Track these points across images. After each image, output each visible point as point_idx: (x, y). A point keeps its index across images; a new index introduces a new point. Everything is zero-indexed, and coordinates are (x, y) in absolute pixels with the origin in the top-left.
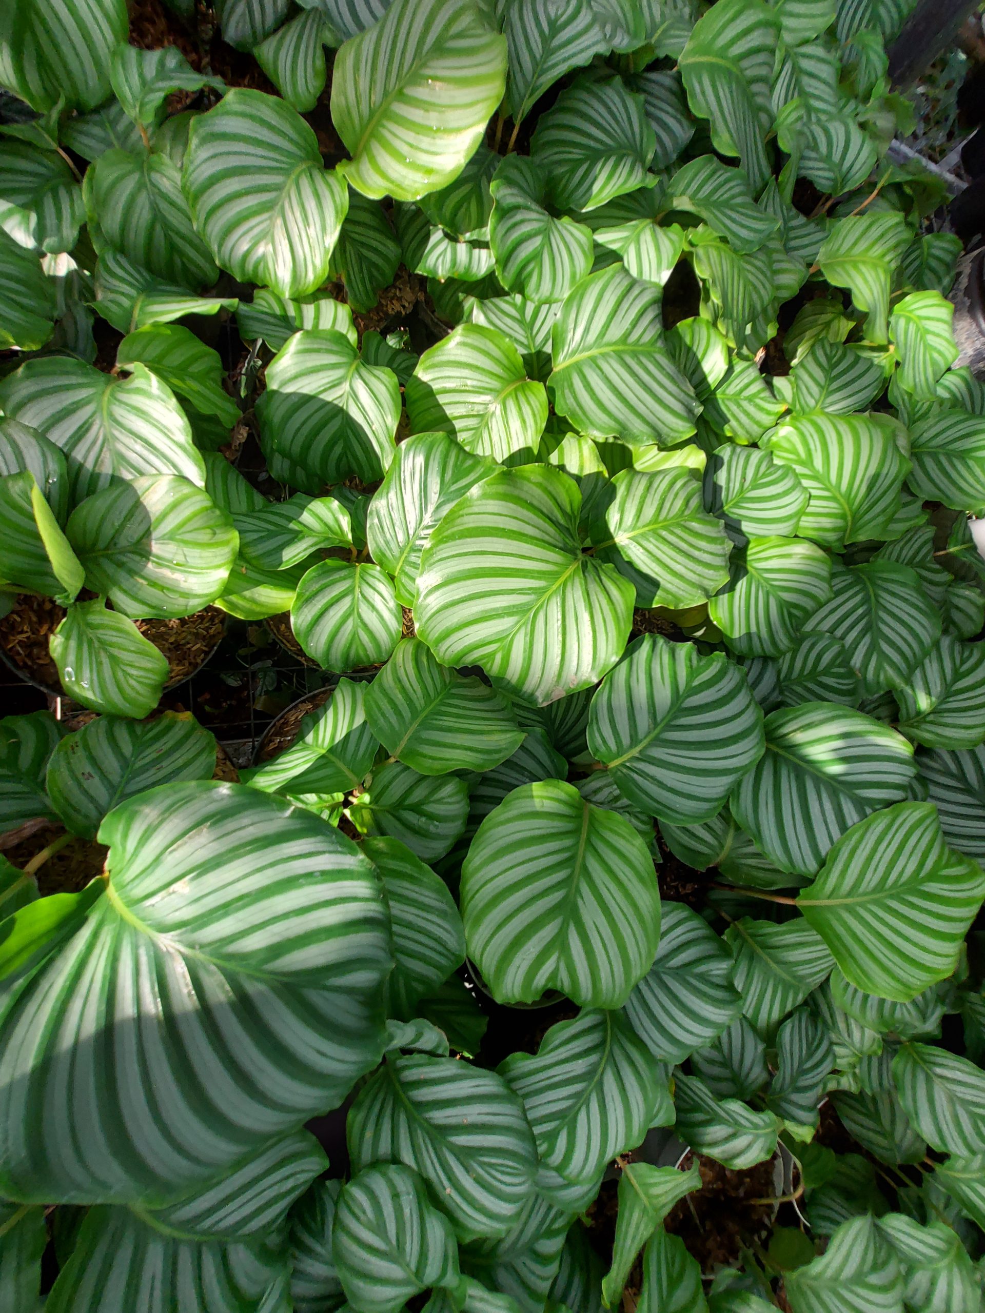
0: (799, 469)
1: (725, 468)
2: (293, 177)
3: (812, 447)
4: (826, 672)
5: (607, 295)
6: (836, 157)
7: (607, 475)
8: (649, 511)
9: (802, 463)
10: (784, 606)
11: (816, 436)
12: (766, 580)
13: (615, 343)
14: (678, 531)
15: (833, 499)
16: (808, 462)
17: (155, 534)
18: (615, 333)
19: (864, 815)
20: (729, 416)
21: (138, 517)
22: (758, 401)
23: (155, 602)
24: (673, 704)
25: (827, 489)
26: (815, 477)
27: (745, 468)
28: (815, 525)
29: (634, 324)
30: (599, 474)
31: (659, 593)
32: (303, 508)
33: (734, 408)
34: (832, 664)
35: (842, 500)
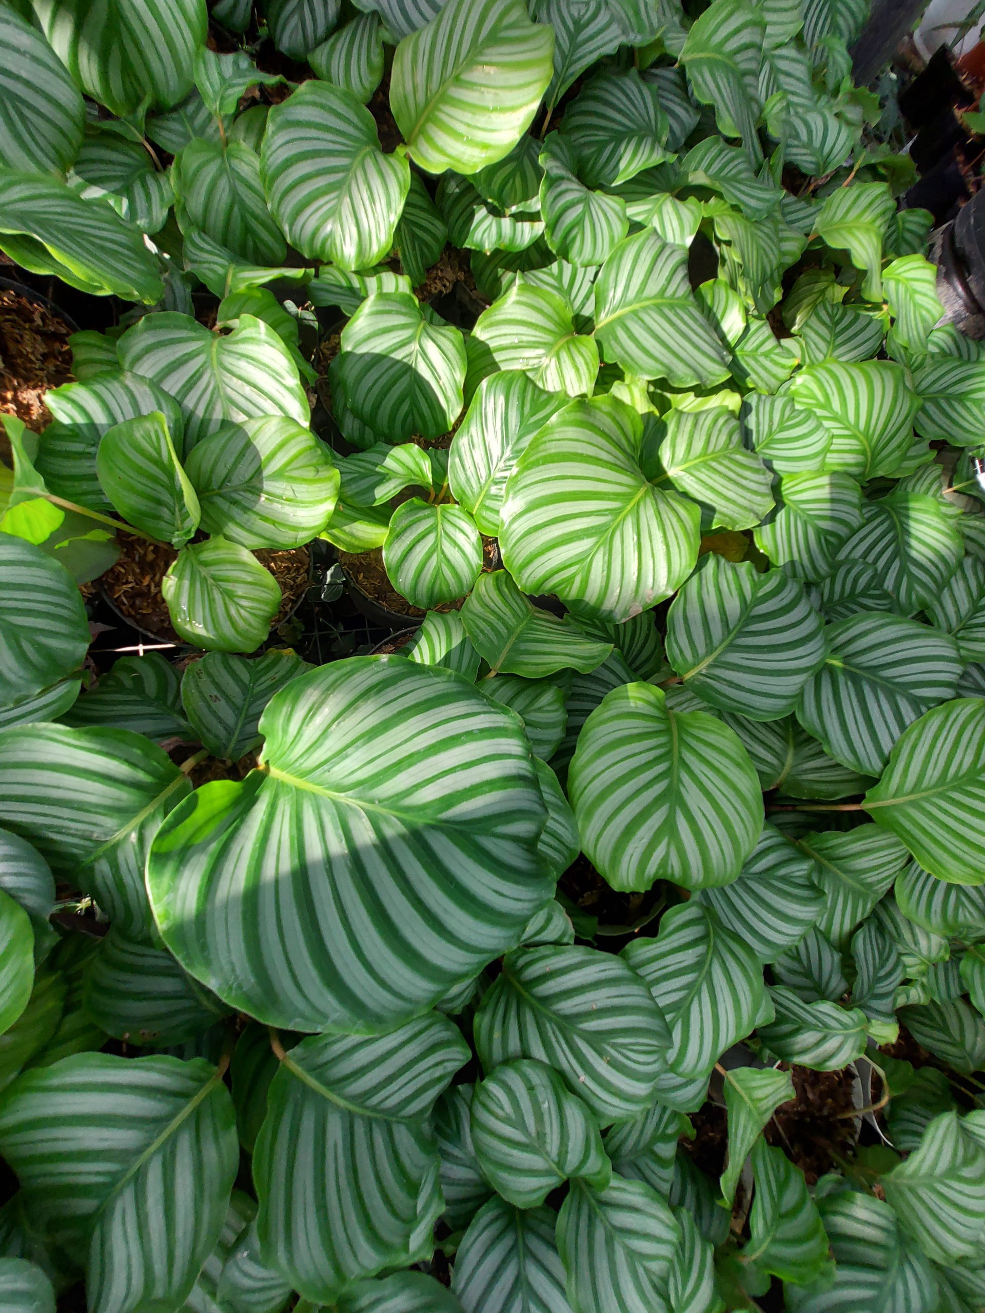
0: (819, 412)
1: (753, 413)
2: (359, 158)
3: (829, 391)
4: (864, 594)
5: (643, 255)
6: (817, 143)
7: (657, 413)
8: (699, 445)
9: (822, 407)
10: (819, 532)
11: (831, 382)
12: (803, 510)
13: (655, 297)
14: (726, 462)
15: (854, 436)
16: (827, 405)
17: (266, 473)
18: (653, 288)
19: (920, 714)
20: (749, 370)
21: (249, 456)
22: (773, 356)
23: (268, 535)
24: (742, 613)
25: (847, 428)
26: (835, 418)
27: (771, 413)
28: (841, 461)
29: (669, 280)
30: (650, 414)
31: (717, 516)
32: (385, 454)
33: (752, 363)
34: (868, 587)
35: (862, 438)
